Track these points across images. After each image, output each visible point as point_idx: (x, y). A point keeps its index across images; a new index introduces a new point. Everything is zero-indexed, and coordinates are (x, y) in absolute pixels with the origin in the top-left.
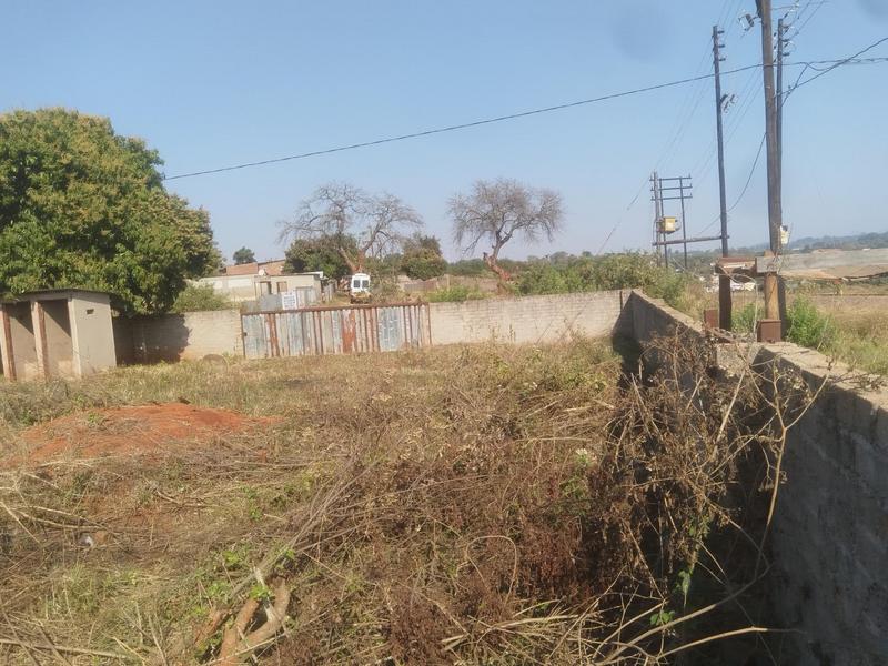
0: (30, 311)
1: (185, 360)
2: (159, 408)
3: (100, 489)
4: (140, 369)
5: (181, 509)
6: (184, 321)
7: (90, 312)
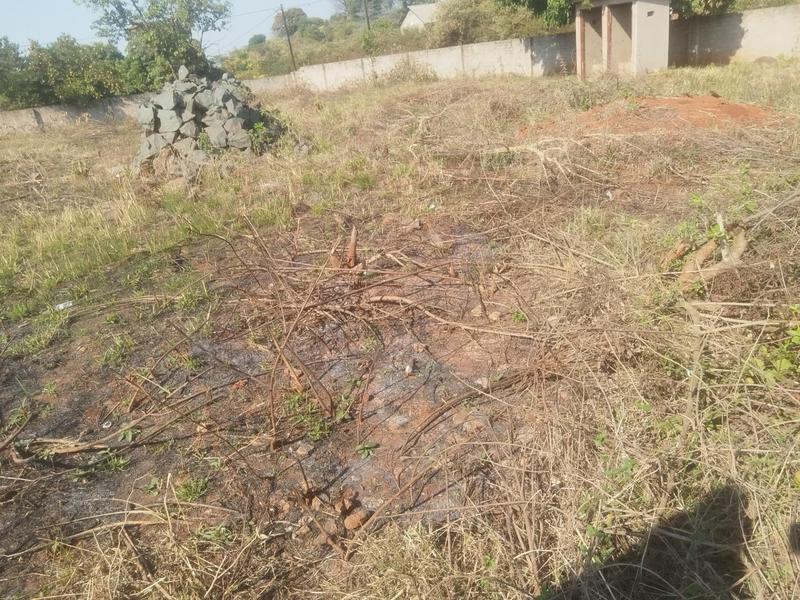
0: (601, 15)
1: (736, 63)
2: (690, 99)
3: (625, 159)
4: (687, 70)
5: (687, 184)
6: (741, 21)
7: (650, 14)
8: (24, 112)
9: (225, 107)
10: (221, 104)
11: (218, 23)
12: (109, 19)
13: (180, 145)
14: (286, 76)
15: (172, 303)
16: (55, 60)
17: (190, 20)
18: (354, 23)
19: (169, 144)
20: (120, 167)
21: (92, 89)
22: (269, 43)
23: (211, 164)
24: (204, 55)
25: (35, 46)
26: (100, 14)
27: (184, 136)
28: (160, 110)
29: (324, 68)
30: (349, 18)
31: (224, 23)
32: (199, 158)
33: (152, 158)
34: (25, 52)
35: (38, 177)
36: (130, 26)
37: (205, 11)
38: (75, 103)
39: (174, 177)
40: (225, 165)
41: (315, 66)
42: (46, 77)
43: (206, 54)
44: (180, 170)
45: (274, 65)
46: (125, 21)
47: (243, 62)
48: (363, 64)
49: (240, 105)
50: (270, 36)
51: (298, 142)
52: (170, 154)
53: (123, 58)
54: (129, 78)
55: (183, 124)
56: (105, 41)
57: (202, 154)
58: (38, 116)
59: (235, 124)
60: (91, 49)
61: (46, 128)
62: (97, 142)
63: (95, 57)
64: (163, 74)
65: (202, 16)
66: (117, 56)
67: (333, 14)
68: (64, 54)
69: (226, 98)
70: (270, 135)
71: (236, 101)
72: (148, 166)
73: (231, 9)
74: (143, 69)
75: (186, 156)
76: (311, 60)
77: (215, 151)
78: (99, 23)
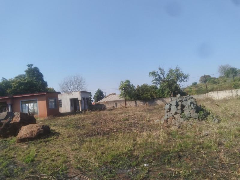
8: (133, 101)
9: (191, 106)
10: (189, 105)
11: (185, 80)
12: (156, 80)
13: (176, 116)
14: (204, 94)
15: (179, 173)
16: (142, 89)
17: (177, 80)
18: (227, 79)
19: (173, 115)
20: (158, 120)
21: (150, 97)
22: (198, 84)
23: (185, 123)
24: (180, 88)
25: (138, 86)
26: (155, 78)
27: (177, 113)
28: (171, 106)
29: (218, 93)
30: (225, 77)
31: (186, 80)
32: (181, 120)
33: (168, 119)
34: (136, 87)
35: (137, 120)
36: (161, 81)
37: (182, 77)
38: (145, 100)
39: (174, 125)
40: (190, 123)
41: (215, 92)
42: (139, 94)
43: (181, 88)
44: (176, 123)
45: (200, 91)
46: (160, 80)
47: (191, 90)
48: (232, 91)
49: (195, 105)
50: (198, 82)
51: (214, 118)
52: (173, 118)
53: (158, 89)
54: (159, 94)
55: (178, 110)
56: (154, 85)
57: (182, 119)
58: (136, 103)
59: (193, 111)
60: (151, 86)
61: (137, 106)
62: (150, 111)
63: (151, 89)
64: (168, 93)
65: (181, 78)
66: (157, 88)
67: (220, 76)
68: (144, 88)
69: (191, 103)
70: (204, 115)
71: (194, 104)
72: (166, 121)
73: (189, 76)
74: (163, 92)
75: (177, 119)
76: (213, 90)
77: (186, 119)
78: (154, 81)
